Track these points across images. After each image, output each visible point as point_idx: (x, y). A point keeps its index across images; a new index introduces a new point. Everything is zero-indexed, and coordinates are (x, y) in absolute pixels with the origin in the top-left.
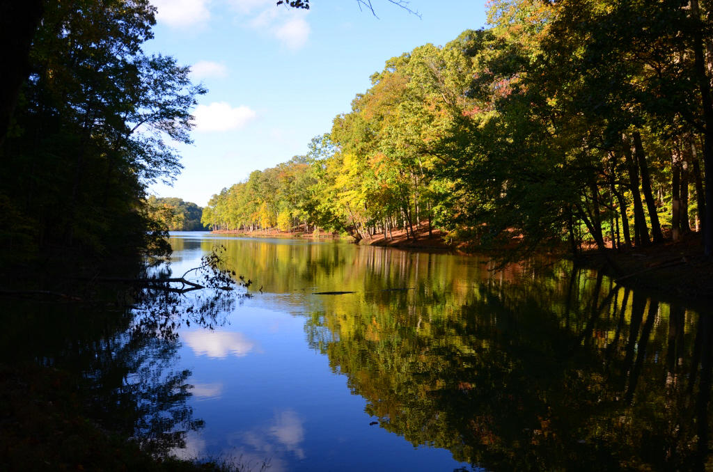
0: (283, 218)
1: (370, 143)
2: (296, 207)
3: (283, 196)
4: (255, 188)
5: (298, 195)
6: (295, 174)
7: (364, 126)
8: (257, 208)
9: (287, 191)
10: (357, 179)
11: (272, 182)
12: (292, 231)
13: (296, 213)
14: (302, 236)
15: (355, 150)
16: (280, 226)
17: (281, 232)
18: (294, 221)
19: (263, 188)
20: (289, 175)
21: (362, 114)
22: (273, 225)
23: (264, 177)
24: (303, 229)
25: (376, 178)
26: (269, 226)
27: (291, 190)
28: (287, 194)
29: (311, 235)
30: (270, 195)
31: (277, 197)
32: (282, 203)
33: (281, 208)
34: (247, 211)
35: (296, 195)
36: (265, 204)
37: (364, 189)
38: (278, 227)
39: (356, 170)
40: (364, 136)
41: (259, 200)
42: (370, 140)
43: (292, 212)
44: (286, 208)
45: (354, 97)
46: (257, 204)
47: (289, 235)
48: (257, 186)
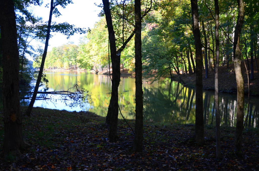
0: (66, 64)
1: (102, 40)
2: (70, 60)
3: (65, 56)
4: (54, 53)
5: (71, 56)
6: (69, 48)
7: (99, 34)
8: (56, 61)
9: (67, 54)
10: (97, 52)
11: (61, 51)
12: (69, 69)
13: (71, 62)
14: (73, 71)
15: (96, 42)
16: (65, 67)
17: (65, 69)
18: (70, 65)
19: (57, 53)
20: (67, 48)
21: (98, 29)
22: (62, 67)
23: (57, 49)
24: (73, 68)
25: (104, 52)
26: (61, 67)
27: (68, 54)
28: (67, 55)
29: (77, 70)
30: (60, 56)
31: (63, 57)
32: (65, 59)
33: (65, 61)
34: (52, 62)
35: (70, 56)
36: (58, 59)
37: (100, 55)
38: (64, 68)
39: (97, 49)
40: (99, 37)
41: (56, 58)
42: (101, 38)
43: (69, 62)
44: (67, 61)
45: (95, 23)
46: (55, 59)
47: (69, 71)
48: (55, 53)
